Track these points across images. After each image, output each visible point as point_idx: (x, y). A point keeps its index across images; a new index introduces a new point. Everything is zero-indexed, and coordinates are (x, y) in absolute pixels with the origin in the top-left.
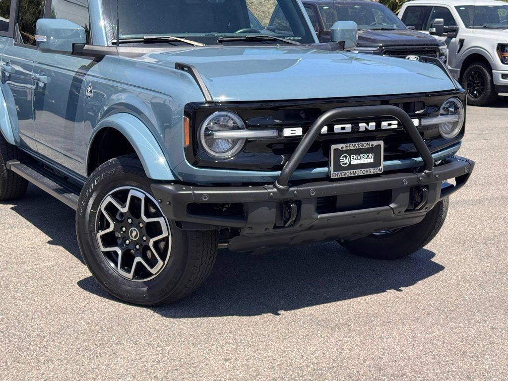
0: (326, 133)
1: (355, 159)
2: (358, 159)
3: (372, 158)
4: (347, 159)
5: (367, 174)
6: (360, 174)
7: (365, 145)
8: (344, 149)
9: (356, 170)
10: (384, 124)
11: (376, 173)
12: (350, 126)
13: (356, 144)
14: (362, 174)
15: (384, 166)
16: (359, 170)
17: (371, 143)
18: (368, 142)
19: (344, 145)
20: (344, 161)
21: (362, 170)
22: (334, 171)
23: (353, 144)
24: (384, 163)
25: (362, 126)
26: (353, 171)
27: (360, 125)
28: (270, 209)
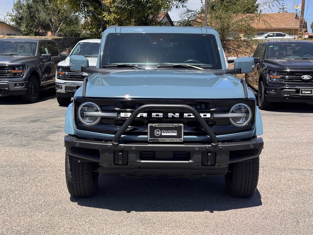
0: (147, 117)
1: (165, 133)
2: (166, 133)
3: (176, 133)
4: (159, 132)
5: (172, 141)
6: (167, 141)
7: (171, 125)
8: (157, 126)
9: (165, 139)
10: (186, 115)
11: (178, 141)
12: (162, 114)
13: (165, 124)
14: (169, 141)
15: (184, 138)
16: (167, 139)
17: (175, 124)
18: (173, 124)
19: (156, 124)
20: (157, 133)
21: (169, 139)
22: (150, 138)
23: (163, 124)
24: (183, 137)
25: (170, 115)
26: (162, 139)
27: (169, 114)
28: (110, 154)
